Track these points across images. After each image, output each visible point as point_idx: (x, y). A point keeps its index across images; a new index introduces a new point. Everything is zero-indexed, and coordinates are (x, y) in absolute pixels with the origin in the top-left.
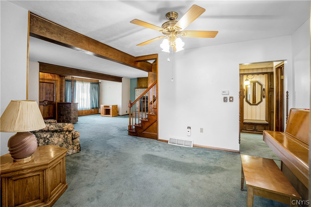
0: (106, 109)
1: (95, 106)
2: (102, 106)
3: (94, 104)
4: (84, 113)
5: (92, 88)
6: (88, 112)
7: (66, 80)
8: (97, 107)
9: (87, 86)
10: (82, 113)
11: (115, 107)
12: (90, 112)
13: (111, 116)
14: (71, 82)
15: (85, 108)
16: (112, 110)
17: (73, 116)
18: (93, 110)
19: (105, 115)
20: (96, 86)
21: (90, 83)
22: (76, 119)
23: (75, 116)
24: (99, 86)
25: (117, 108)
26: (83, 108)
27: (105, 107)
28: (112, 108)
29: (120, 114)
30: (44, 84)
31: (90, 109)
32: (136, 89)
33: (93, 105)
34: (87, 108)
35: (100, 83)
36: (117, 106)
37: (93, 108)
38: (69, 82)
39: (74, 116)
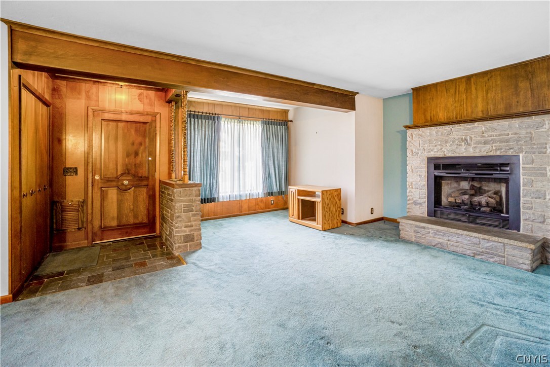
0: (302, 200)
1: (275, 189)
2: (292, 189)
3: (274, 184)
4: (245, 207)
5: (266, 138)
6: (258, 204)
7: (190, 114)
8: (284, 190)
9: (253, 132)
10: (241, 207)
11: (334, 197)
12: (262, 205)
13: (320, 226)
14: (204, 121)
15: (248, 193)
16: (323, 208)
17: (182, 231)
18: (272, 198)
19: (301, 221)
20: (281, 129)
21: (263, 122)
22: (193, 240)
23: (191, 230)
24: (288, 129)
25: (340, 199)
26: (241, 193)
27: (300, 193)
28: (323, 199)
29: (349, 220)
30: (120, 124)
31: (261, 196)
32: (409, 132)
33: (271, 186)
34: (254, 192)
35: (291, 121)
36: (338, 191)
37: (271, 194)
38: (200, 121)
39: (187, 231)
